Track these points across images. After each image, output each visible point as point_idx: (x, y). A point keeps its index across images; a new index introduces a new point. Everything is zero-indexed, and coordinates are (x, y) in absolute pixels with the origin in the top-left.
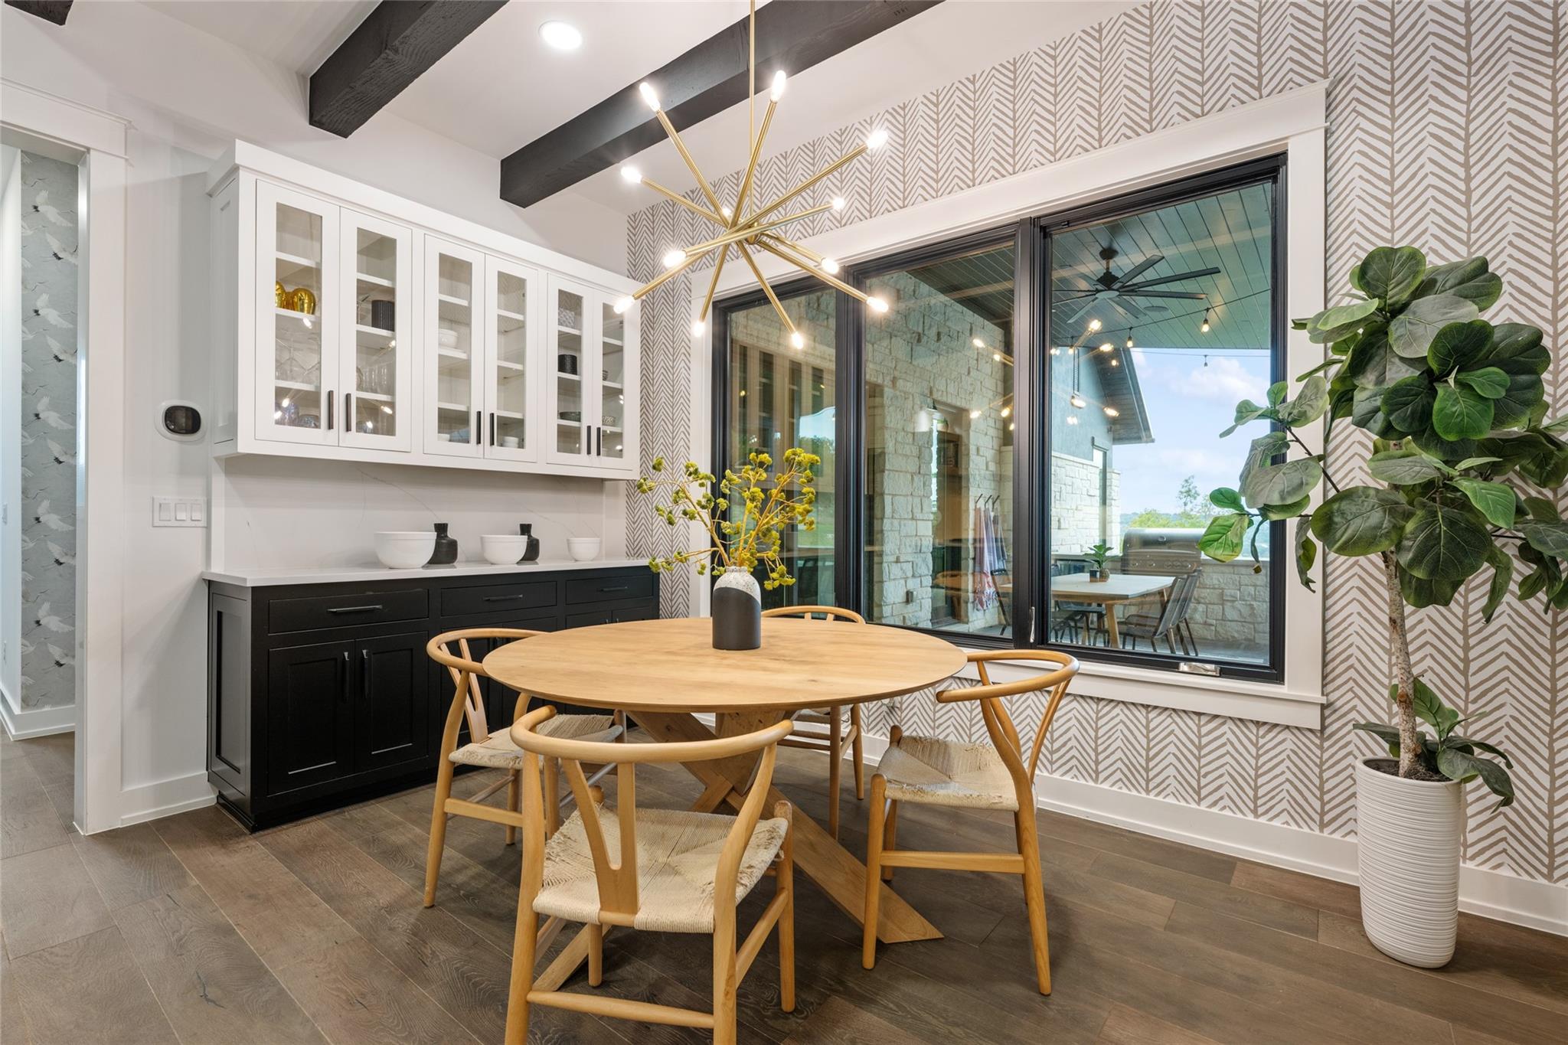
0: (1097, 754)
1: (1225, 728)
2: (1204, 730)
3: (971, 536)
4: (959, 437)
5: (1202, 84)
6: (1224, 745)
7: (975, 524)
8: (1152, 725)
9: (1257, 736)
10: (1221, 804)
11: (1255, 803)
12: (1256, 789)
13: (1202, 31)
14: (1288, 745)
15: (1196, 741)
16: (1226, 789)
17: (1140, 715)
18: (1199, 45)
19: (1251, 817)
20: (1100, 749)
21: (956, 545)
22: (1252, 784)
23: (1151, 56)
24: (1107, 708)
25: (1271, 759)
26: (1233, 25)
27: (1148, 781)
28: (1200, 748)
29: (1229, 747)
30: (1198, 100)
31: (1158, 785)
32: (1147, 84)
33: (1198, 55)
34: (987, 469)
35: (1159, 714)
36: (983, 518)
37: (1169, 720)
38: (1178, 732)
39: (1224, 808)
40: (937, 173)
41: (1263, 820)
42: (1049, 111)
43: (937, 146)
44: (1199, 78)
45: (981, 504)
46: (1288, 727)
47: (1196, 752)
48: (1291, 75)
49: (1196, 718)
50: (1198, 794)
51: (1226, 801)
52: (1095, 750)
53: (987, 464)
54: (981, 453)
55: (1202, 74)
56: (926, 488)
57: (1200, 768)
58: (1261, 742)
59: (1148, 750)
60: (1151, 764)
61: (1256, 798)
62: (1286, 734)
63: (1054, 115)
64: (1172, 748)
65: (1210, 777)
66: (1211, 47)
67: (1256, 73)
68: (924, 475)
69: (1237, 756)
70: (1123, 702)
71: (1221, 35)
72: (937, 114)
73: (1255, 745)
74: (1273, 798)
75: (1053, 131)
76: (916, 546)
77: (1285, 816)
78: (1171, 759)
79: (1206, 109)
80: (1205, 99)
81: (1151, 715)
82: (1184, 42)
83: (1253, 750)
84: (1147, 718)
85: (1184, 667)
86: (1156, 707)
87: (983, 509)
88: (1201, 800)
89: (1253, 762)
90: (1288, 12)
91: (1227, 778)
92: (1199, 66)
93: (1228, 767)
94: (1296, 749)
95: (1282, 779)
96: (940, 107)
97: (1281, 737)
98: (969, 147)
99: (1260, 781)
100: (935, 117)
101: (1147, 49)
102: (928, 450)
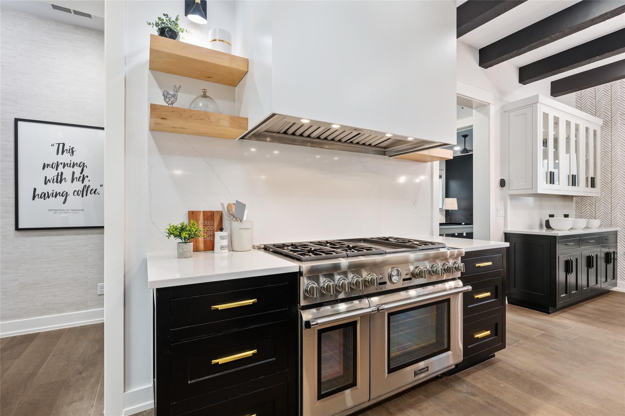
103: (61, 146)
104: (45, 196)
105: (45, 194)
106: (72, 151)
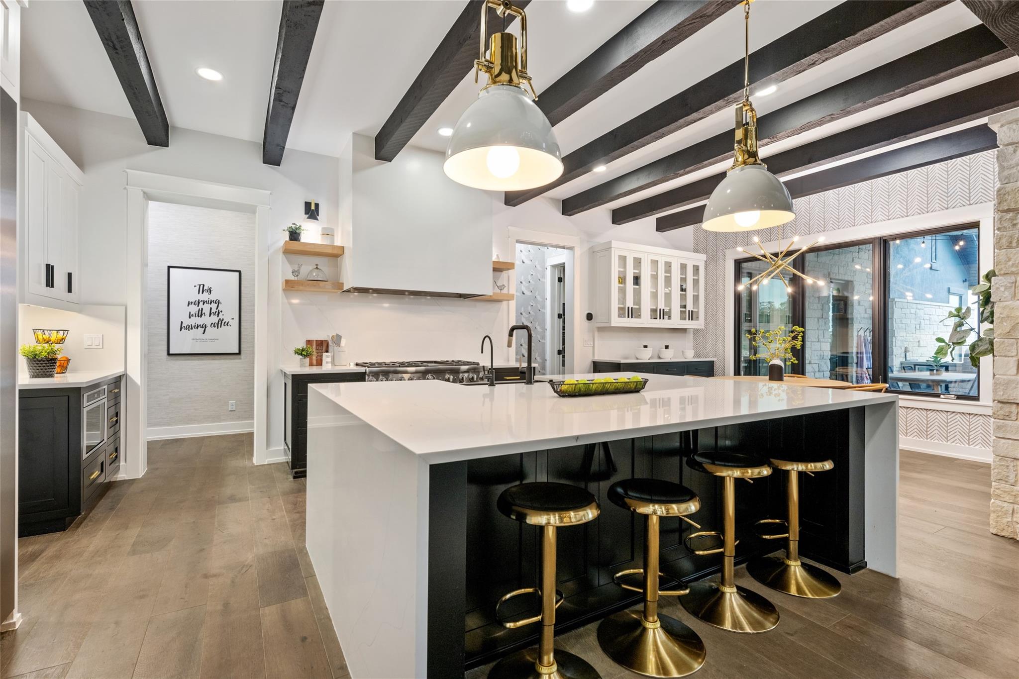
0: (907, 427)
1: (957, 416)
2: (949, 417)
3: (855, 350)
4: (847, 298)
5: (948, 197)
6: (957, 422)
7: (857, 344)
8: (929, 416)
9: (969, 419)
10: (956, 442)
11: (969, 441)
12: (969, 436)
13: (948, 179)
14: (981, 421)
15: (946, 421)
16: (958, 437)
17: (924, 413)
18: (946, 184)
19: (967, 446)
20: (908, 425)
21: (845, 355)
22: (968, 435)
23: (928, 186)
24: (911, 411)
25: (974, 426)
26: (959, 178)
27: (927, 435)
28: (947, 423)
29: (959, 423)
30: (946, 203)
31: (931, 437)
32: (926, 195)
33: (946, 187)
34: (866, 313)
35: (932, 412)
36: (863, 341)
37: (936, 414)
38: (939, 418)
39: (957, 443)
40: (839, 219)
41: (971, 446)
42: (886, 201)
43: (839, 210)
44: (946, 195)
45: (861, 333)
46: (981, 415)
47: (946, 425)
48: (981, 197)
49: (946, 413)
50: (947, 439)
51: (958, 441)
52: (906, 425)
53: (865, 310)
54: (861, 304)
55: (947, 194)
56: (827, 325)
57: (948, 430)
58: (971, 420)
59: (927, 424)
60: (928, 430)
61: (969, 439)
62: (980, 417)
63: (888, 203)
64: (936, 424)
65: (951, 434)
66: (951, 185)
67: (968, 196)
68: (825, 319)
69: (961, 425)
70: (917, 409)
71: (955, 181)
72: (839, 198)
73: (969, 421)
74: (975, 439)
75: (888, 208)
76: (821, 356)
77: (980, 445)
78: (936, 427)
79: (949, 206)
80: (949, 203)
81: (928, 413)
82: (941, 182)
83: (968, 423)
84: (927, 414)
85: (942, 396)
86: (930, 410)
87: (863, 335)
88: (948, 441)
89: (968, 427)
90: (980, 176)
91: (958, 433)
92: (946, 191)
93: (958, 429)
94: (984, 422)
95: (979, 432)
96: (840, 196)
97: (978, 418)
98: (853, 211)
99: (970, 434)
100: (838, 199)
101: (926, 183)
102: (827, 305)
103: (202, 286)
104: (189, 328)
105: (189, 326)
106: (210, 291)
